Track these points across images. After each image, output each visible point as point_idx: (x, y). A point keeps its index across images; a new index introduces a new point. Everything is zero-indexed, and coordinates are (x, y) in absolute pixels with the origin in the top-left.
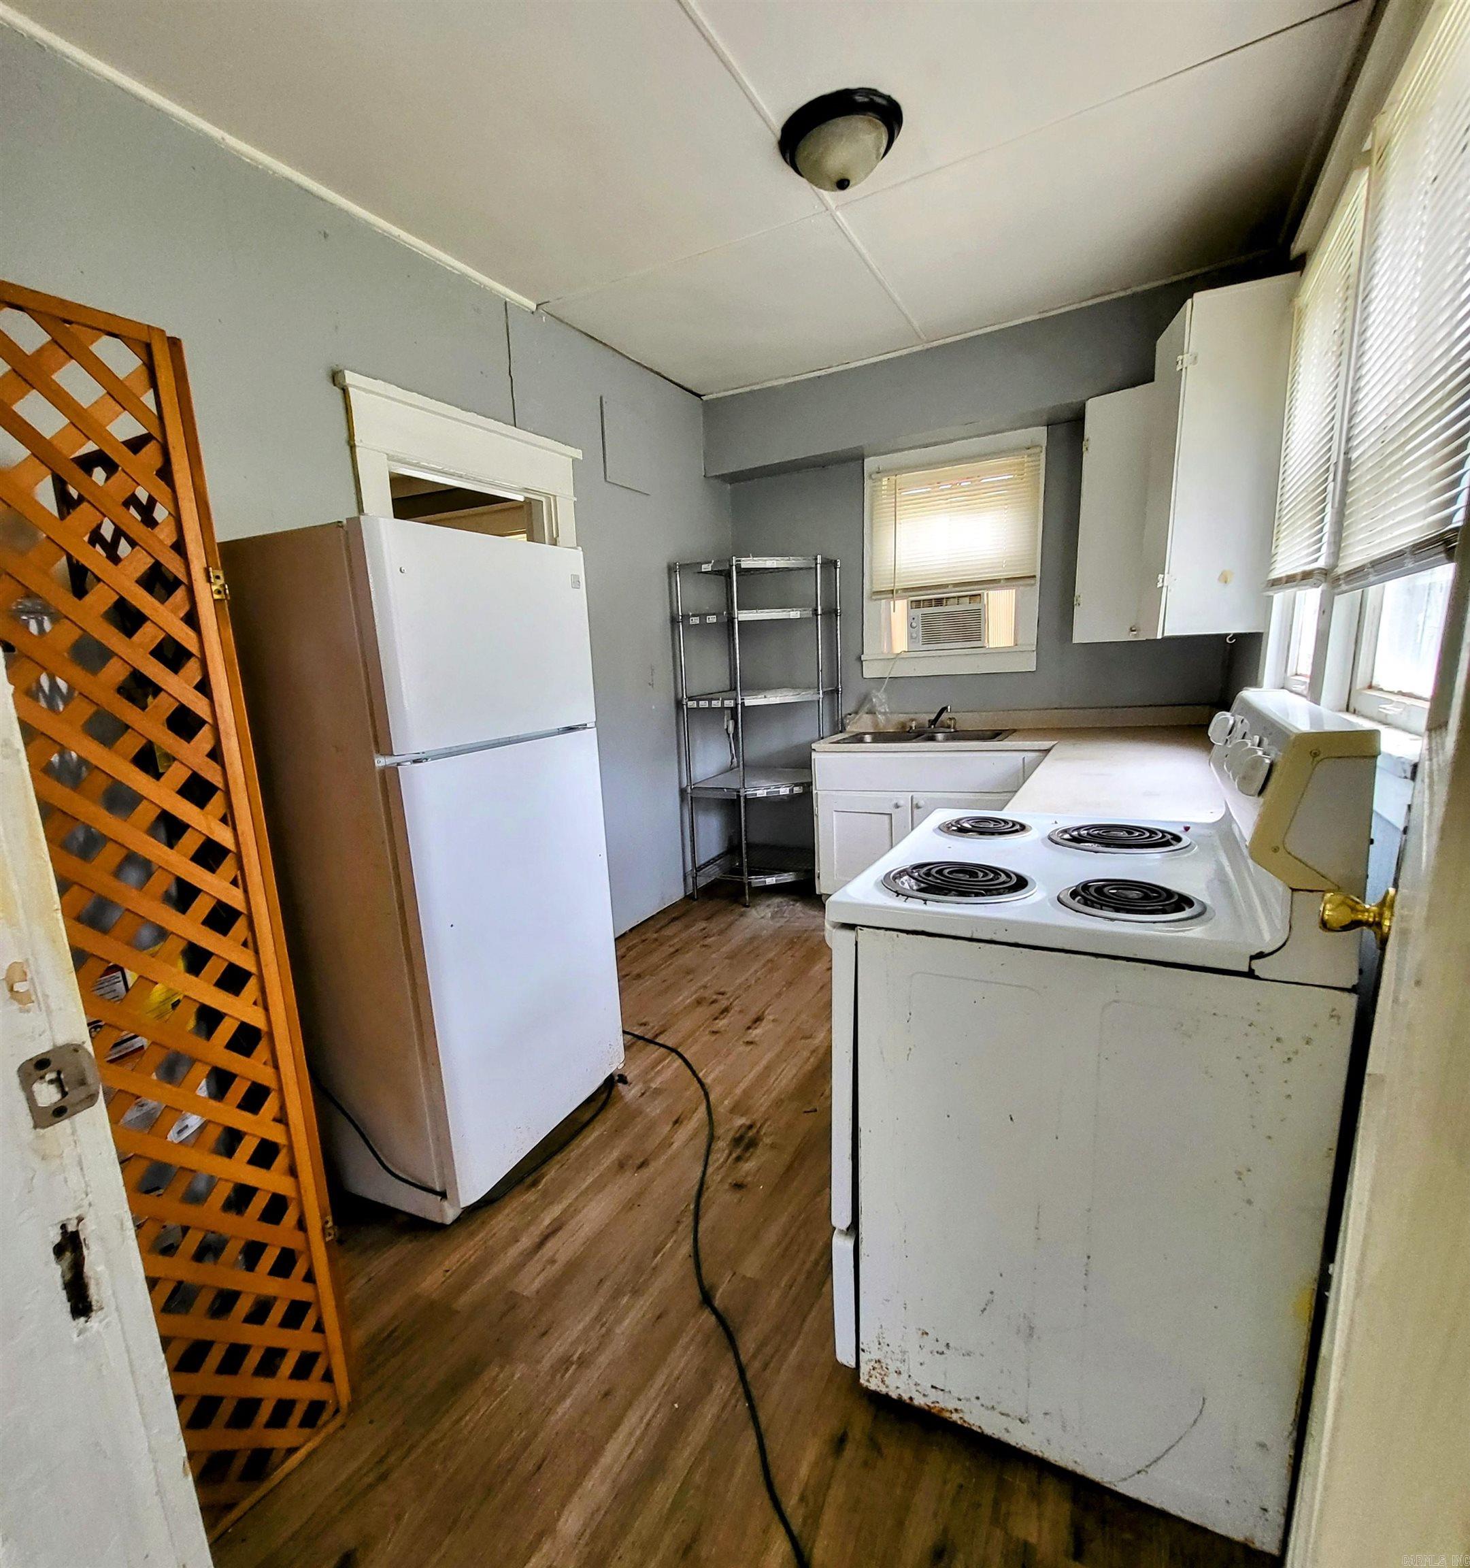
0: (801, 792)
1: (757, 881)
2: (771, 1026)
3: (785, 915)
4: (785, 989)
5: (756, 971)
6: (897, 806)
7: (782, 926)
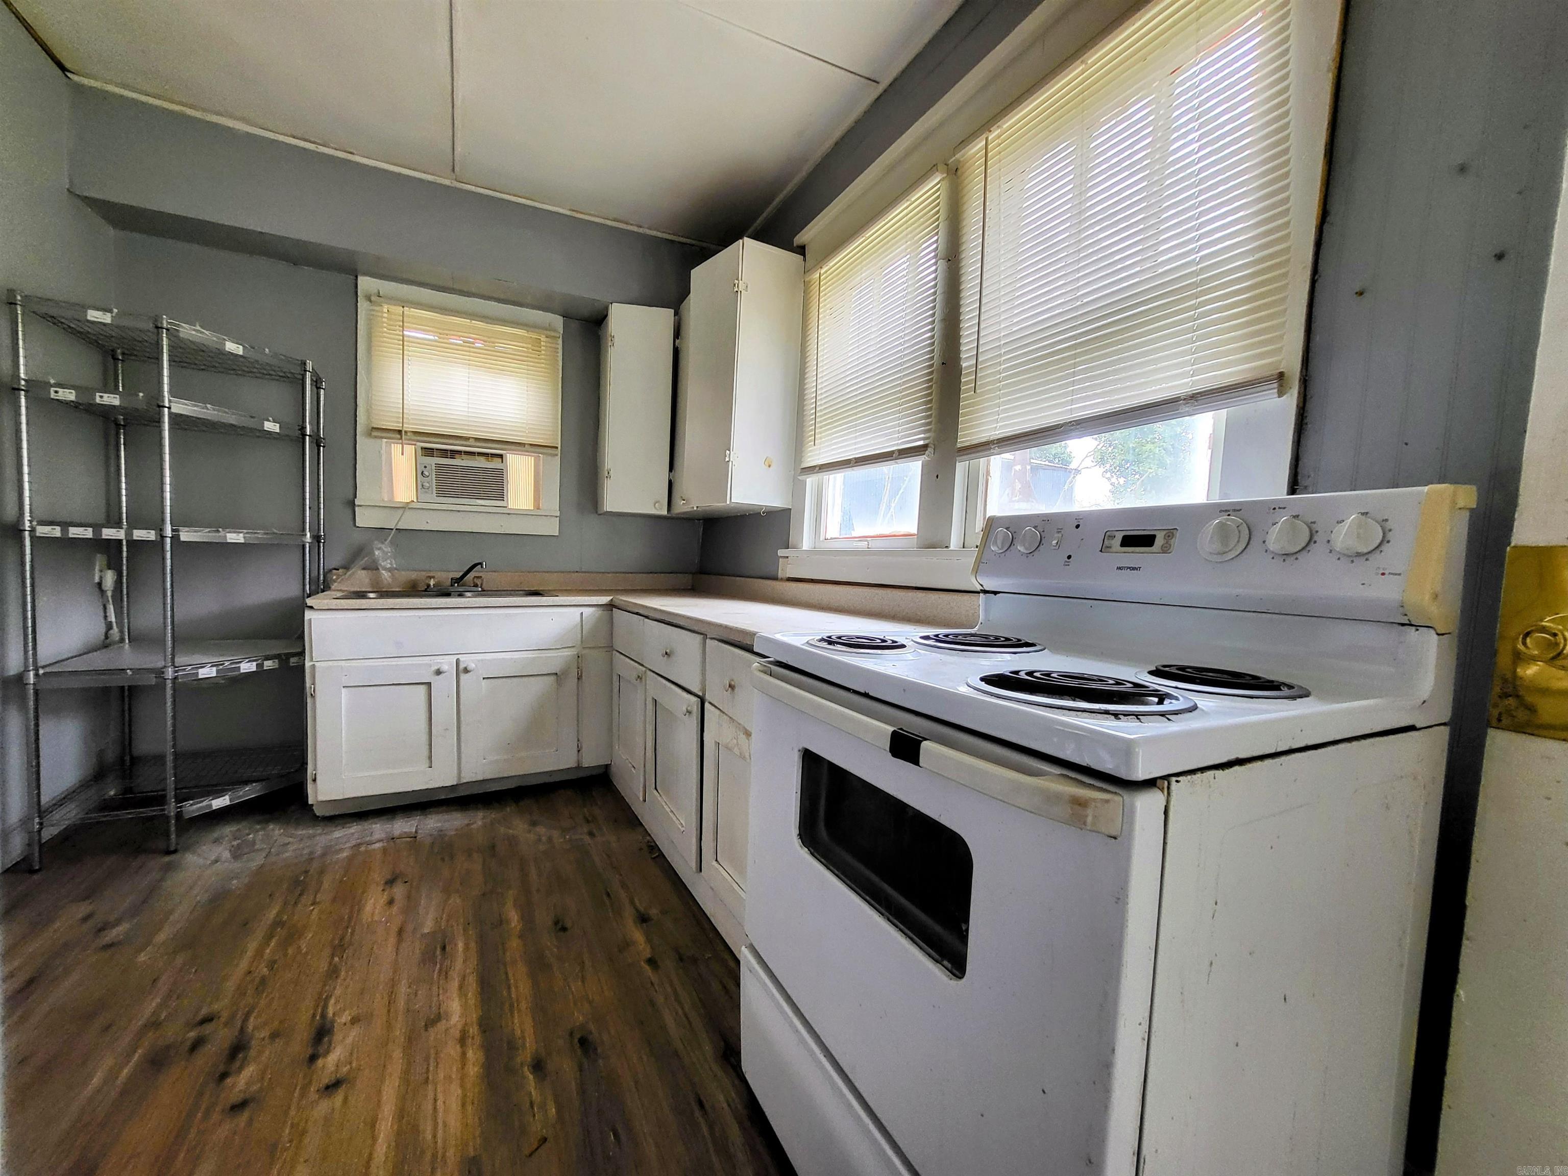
0: (277, 666)
1: (193, 808)
2: (354, 1033)
3: (257, 847)
4: (336, 959)
5: (259, 953)
6: (438, 672)
7: (262, 866)
